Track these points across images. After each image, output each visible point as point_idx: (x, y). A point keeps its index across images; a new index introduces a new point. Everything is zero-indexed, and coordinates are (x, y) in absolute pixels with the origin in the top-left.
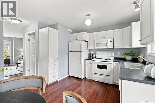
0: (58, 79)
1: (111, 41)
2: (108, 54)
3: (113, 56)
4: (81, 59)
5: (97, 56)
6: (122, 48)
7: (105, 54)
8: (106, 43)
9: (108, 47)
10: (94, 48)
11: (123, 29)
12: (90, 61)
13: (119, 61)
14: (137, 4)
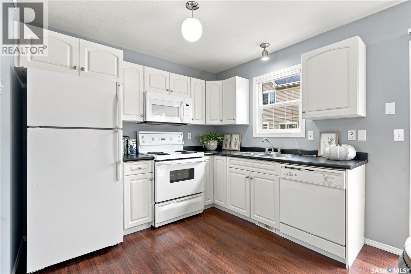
1: (188, 105)
2: (170, 139)
3: (181, 145)
4: (116, 163)
5: (141, 147)
6: (204, 124)
7: (164, 139)
8: (178, 107)
9: (182, 120)
10: (142, 120)
11: (206, 81)
12: (146, 165)
13: (213, 153)
14: (265, 49)
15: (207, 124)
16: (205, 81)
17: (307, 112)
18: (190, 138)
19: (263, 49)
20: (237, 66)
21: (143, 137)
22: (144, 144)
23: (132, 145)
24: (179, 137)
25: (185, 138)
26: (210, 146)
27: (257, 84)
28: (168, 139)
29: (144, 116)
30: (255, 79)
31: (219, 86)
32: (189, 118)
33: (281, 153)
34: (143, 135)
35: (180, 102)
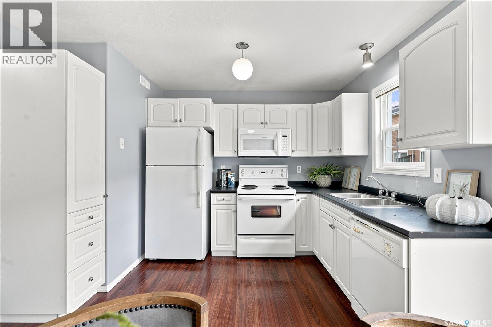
0: (105, 284)
1: (286, 136)
2: (272, 173)
3: (286, 179)
4: (197, 193)
5: (241, 180)
6: (310, 155)
7: (265, 173)
8: (273, 139)
9: (277, 153)
10: (236, 155)
11: (313, 105)
12: (230, 197)
13: (311, 191)
14: (367, 51)
15: (314, 155)
16: (311, 105)
17: (405, 140)
18: (300, 172)
19: (364, 52)
20: (357, 77)
21: (242, 171)
22: (243, 177)
23: (230, 178)
24: (282, 171)
25: (291, 171)
26: (319, 181)
27: (377, 98)
28: (269, 173)
29: (237, 151)
30: (374, 91)
31: (328, 108)
32: (286, 150)
33: (396, 200)
34: (243, 168)
35: (275, 134)
